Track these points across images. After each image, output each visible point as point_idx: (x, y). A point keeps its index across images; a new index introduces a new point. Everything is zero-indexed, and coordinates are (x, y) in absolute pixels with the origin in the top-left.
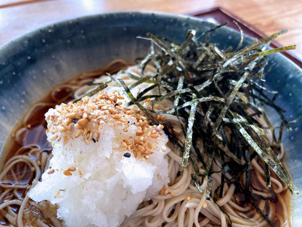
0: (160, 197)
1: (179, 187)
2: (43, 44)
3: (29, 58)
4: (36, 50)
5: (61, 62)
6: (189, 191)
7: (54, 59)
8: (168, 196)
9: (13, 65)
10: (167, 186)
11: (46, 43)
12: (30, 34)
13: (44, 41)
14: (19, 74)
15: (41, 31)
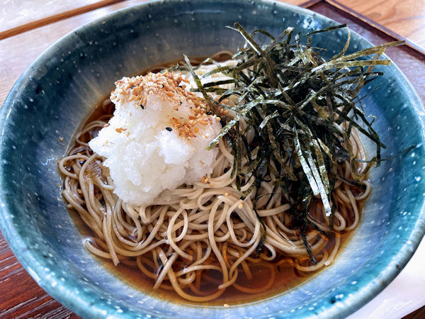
0: (199, 184)
1: (219, 181)
2: (149, 20)
3: (132, 31)
4: (141, 25)
5: (164, 42)
6: (229, 189)
7: (157, 37)
8: (207, 186)
9: (115, 35)
10: (209, 176)
11: (152, 18)
12: (138, 7)
13: (150, 16)
14: (120, 46)
15: (149, 5)
